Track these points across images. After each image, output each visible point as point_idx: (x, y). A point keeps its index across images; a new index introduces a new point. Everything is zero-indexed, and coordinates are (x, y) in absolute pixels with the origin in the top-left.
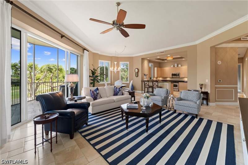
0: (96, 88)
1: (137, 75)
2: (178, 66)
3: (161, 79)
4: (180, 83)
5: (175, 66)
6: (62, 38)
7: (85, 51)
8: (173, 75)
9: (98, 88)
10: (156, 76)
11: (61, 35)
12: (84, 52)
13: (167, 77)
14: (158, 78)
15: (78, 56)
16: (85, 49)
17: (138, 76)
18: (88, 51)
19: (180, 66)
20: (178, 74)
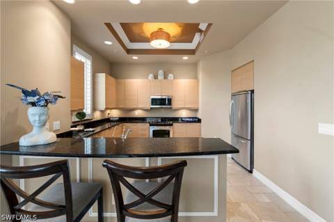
2: (165, 77)
3: (115, 114)
4: (175, 125)
5: (159, 78)
8: (154, 101)
10: (102, 104)
13: (133, 107)
14: (108, 111)
19: (171, 76)
20: (170, 100)
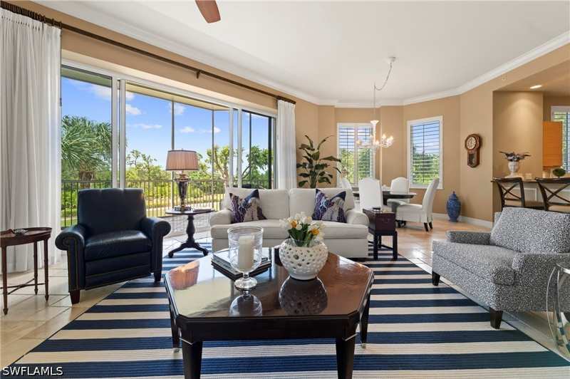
0: (255, 190)
1: (474, 161)
6: (198, 77)
7: (280, 102)
9: (257, 190)
11: (195, 72)
12: (277, 106)
15: (270, 118)
16: (280, 98)
17: (478, 163)
18: (294, 103)
